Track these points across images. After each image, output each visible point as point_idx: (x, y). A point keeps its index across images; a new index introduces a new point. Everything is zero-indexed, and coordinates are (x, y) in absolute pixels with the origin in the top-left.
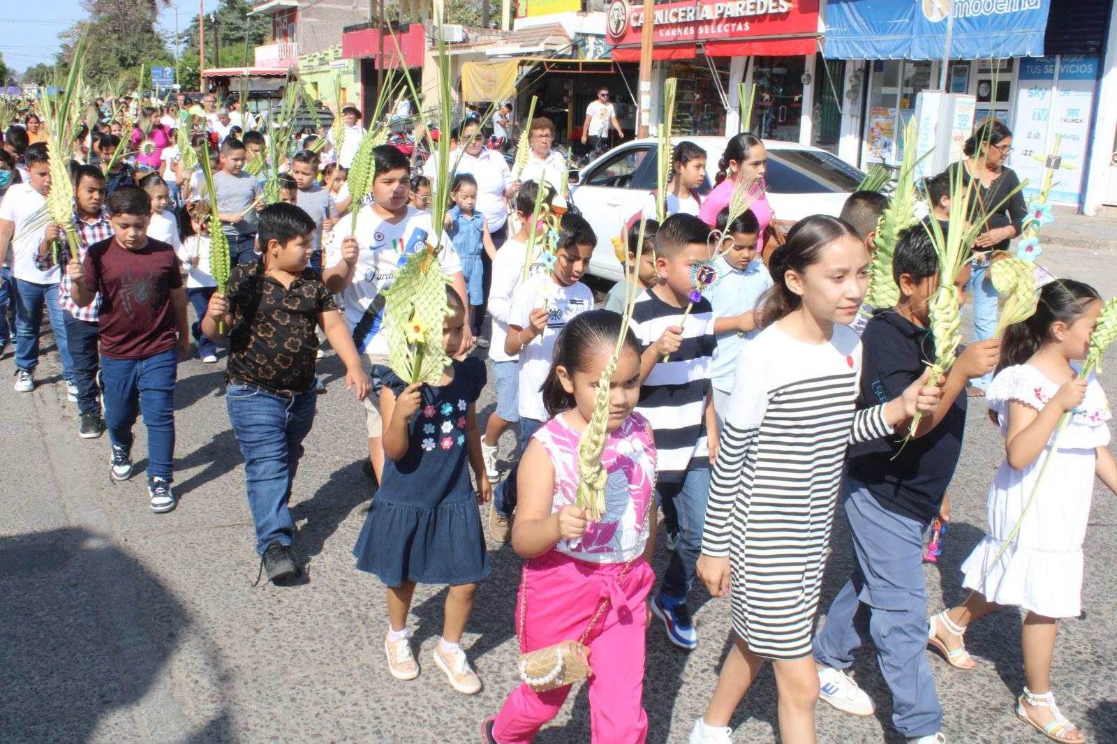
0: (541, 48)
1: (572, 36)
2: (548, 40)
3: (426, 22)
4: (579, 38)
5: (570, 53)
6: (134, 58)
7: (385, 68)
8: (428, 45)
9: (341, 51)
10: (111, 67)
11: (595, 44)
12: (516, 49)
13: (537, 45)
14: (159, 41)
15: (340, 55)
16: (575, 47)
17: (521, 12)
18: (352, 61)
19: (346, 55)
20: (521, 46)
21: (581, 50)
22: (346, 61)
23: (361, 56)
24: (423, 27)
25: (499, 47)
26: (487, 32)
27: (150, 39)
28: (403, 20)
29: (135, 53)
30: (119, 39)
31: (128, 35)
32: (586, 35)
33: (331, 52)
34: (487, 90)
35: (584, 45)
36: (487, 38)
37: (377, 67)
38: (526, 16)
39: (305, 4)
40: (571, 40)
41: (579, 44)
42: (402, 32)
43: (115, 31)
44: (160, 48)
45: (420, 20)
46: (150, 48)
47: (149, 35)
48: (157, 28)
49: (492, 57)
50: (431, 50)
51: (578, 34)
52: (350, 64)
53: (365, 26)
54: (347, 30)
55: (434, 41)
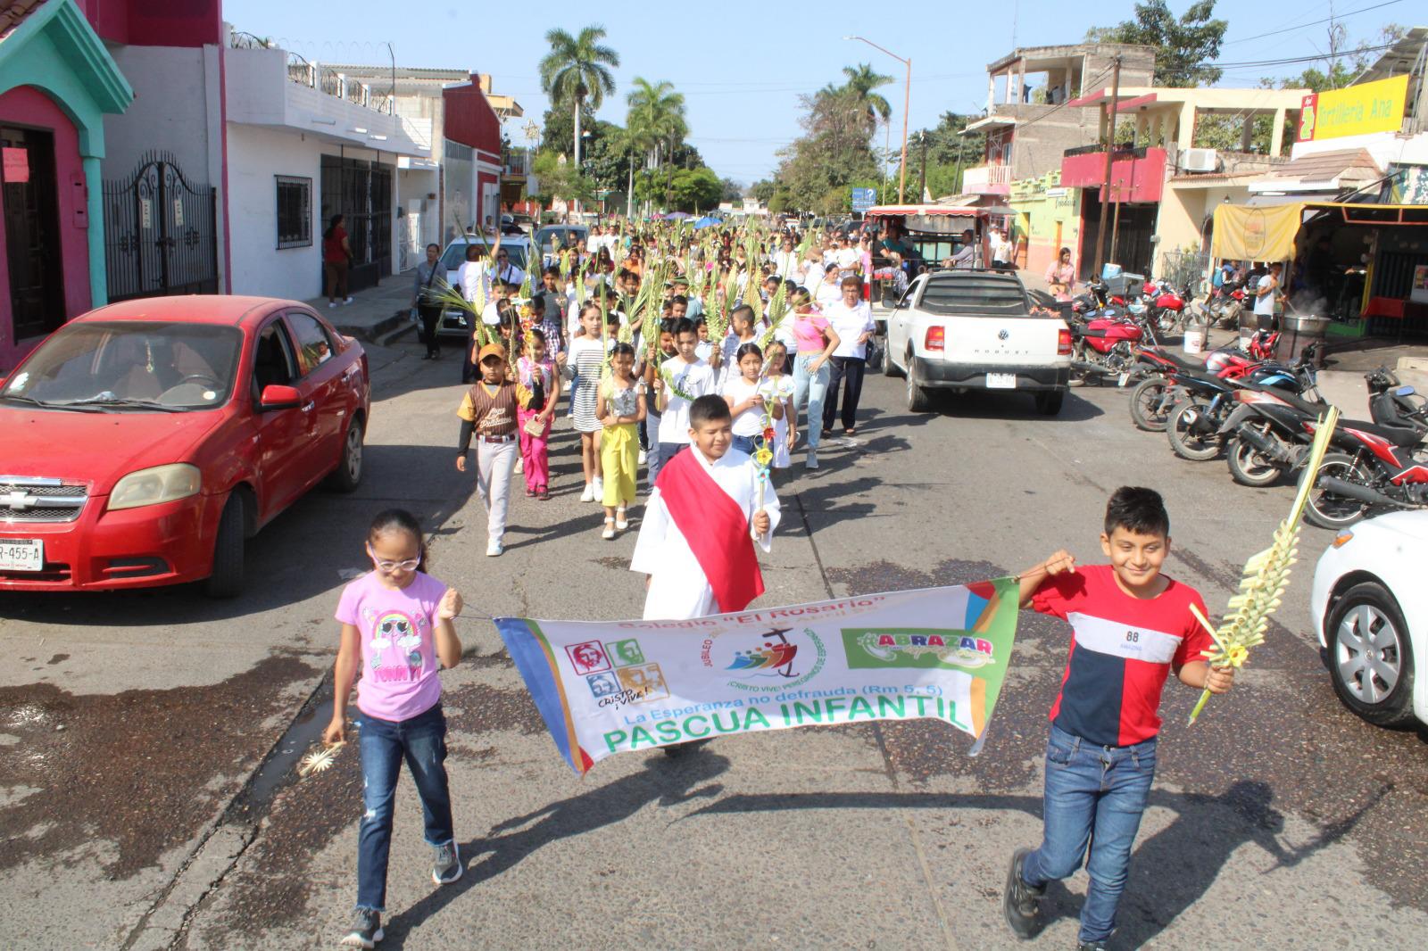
0: (1334, 184)
1: (1383, 167)
2: (1345, 174)
3: (1169, 145)
4: (1394, 171)
5: (1377, 193)
6: (845, 177)
7: (1111, 200)
8: (1169, 174)
9: (1059, 177)
10: (821, 186)
11: (1419, 179)
12: (1295, 184)
13: (1328, 180)
14: (872, 159)
15: (1059, 183)
16: (1387, 183)
17: (1304, 132)
18: (1072, 190)
19: (1065, 183)
20: (1302, 181)
21: (1396, 188)
22: (1065, 190)
23: (1083, 184)
24: (1164, 151)
25: (1266, 182)
26: (1250, 157)
27: (862, 158)
28: (1139, 142)
29: (845, 172)
30: (832, 157)
31: (840, 153)
32: (1406, 166)
33: (1048, 178)
34: (1249, 245)
35: (1402, 180)
36: (1248, 166)
37: (1101, 199)
38: (1312, 139)
39: (1023, 122)
40: (1381, 174)
41: (1394, 179)
42: (1137, 157)
43: (828, 149)
44: (872, 167)
45: (1161, 142)
46: (861, 167)
47: (861, 153)
48: (873, 145)
49: (1256, 194)
50: (1172, 180)
51: (1394, 165)
52: (1070, 193)
53: (1092, 149)
54: (1068, 153)
55: (1177, 170)
